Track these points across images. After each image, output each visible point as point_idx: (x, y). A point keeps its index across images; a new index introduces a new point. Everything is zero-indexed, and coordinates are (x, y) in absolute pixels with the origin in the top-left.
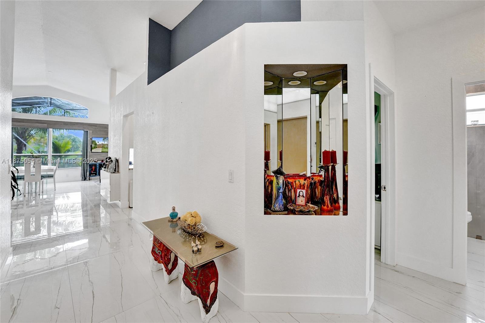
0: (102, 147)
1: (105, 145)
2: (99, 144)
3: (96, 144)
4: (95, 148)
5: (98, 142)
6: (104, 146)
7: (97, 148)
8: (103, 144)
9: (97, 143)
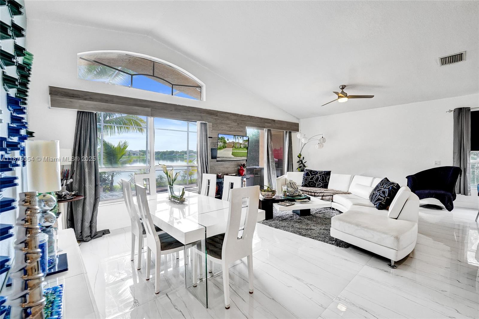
0: (233, 147)
1: (236, 143)
2: (228, 142)
3: (225, 143)
4: (223, 148)
5: (228, 140)
6: (235, 146)
7: (226, 147)
8: (234, 143)
9: (226, 140)
